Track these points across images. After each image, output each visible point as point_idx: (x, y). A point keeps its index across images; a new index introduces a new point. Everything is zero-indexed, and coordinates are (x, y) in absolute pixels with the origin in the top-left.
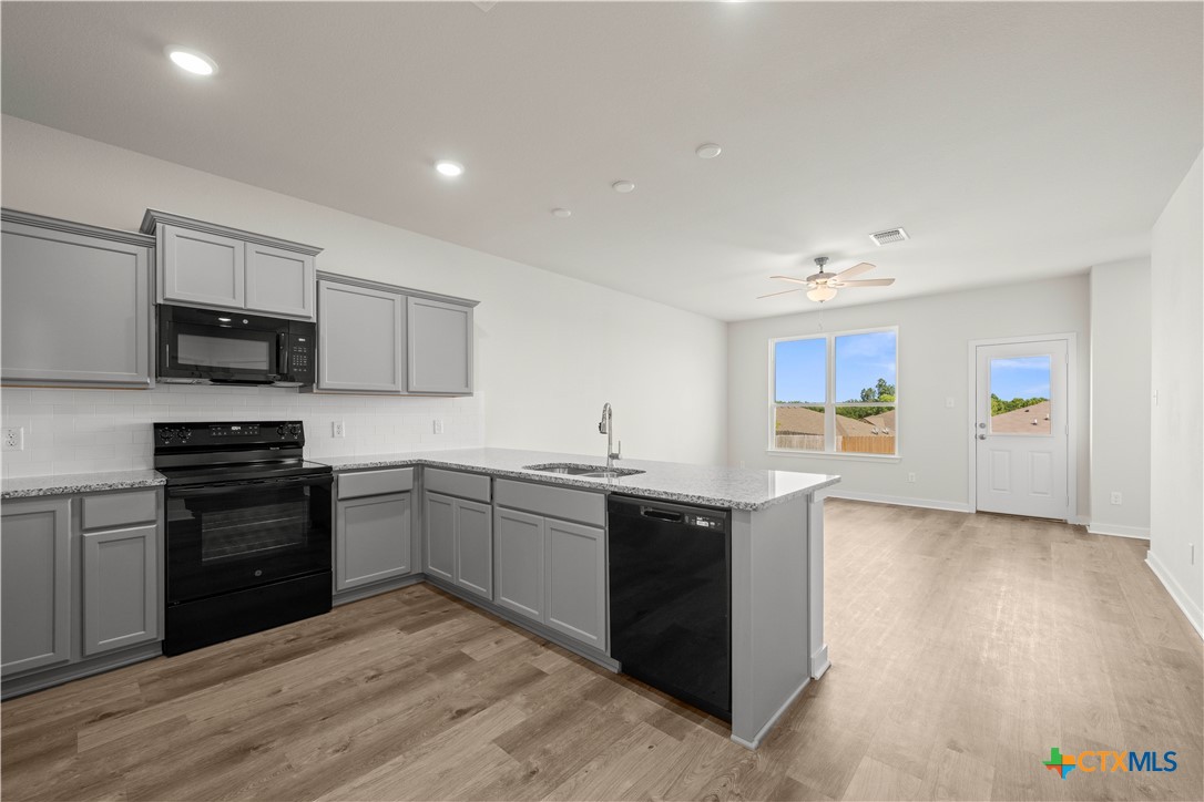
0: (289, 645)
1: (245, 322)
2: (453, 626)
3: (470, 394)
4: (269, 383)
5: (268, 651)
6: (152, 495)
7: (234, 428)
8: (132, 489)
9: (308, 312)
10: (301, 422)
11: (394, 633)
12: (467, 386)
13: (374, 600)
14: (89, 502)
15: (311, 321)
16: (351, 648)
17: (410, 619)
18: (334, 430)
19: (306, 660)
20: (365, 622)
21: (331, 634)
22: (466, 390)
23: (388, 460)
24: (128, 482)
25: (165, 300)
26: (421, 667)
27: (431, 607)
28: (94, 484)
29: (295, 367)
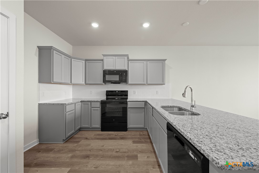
0: (115, 136)
1: (115, 72)
2: (143, 146)
3: (164, 84)
4: (119, 83)
5: (112, 136)
6: (99, 103)
7: (117, 92)
8: (97, 102)
9: (126, 68)
10: (128, 91)
11: (130, 142)
12: (163, 82)
13: (135, 132)
14: (92, 103)
15: (126, 70)
16: (122, 142)
17: (137, 140)
18: (134, 93)
19: (113, 141)
20: (129, 136)
21: (121, 137)
22: (163, 83)
23: (139, 100)
24: (96, 100)
25: (104, 69)
26: (126, 154)
27: (144, 138)
28: (92, 100)
29: (123, 80)
